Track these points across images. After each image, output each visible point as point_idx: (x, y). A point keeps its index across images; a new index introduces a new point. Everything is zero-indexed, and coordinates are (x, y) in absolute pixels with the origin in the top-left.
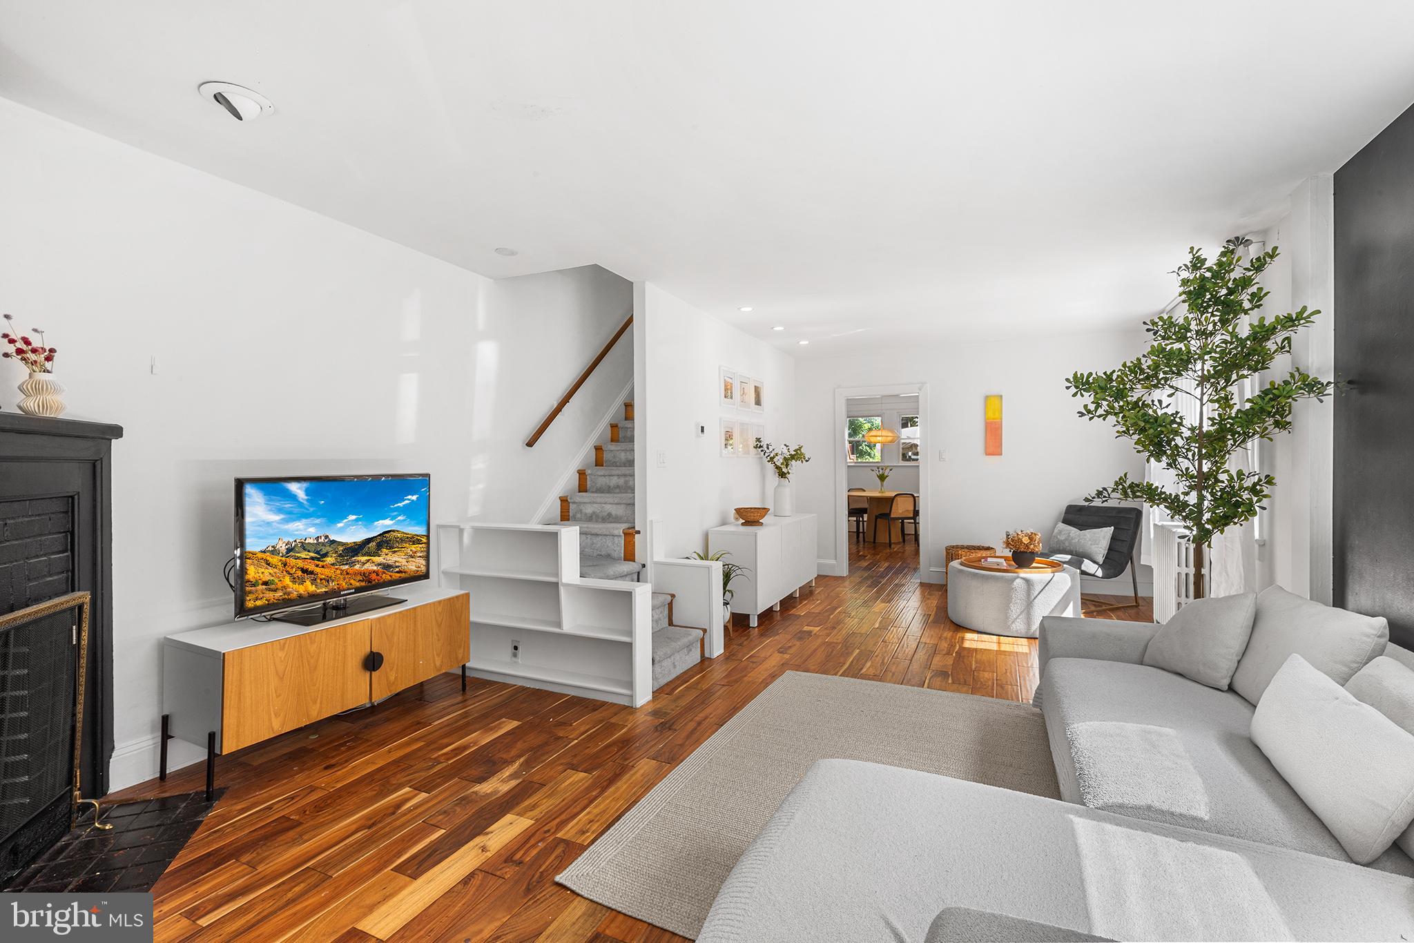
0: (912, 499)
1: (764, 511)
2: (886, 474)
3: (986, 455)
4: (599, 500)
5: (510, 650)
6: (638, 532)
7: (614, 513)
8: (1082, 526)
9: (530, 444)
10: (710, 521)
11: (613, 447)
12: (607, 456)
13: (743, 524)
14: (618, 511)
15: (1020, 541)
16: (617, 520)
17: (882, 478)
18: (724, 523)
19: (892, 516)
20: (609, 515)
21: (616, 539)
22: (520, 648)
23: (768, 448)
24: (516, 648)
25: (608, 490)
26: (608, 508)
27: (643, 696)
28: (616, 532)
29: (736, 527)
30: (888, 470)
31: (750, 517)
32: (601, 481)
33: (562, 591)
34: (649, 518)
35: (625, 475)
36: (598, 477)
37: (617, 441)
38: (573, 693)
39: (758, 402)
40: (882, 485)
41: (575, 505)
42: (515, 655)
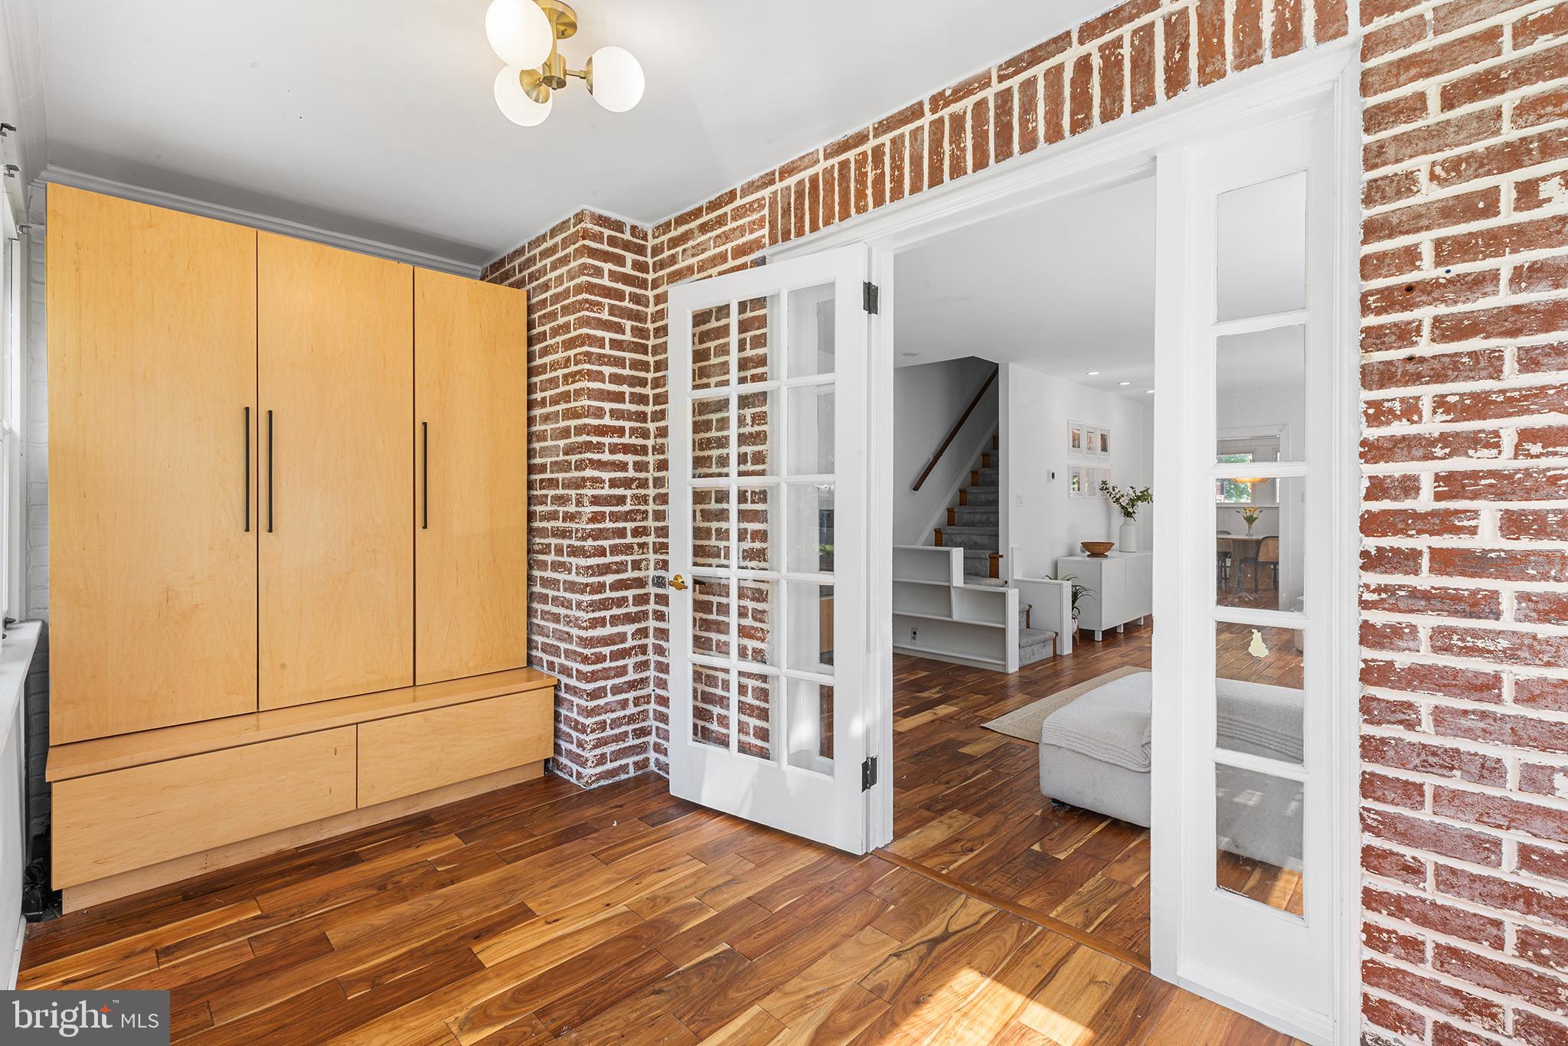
1: (1109, 546)
2: (1255, 516)
4: (967, 532)
5: (910, 634)
6: (1002, 556)
7: (979, 542)
9: (916, 489)
10: (1059, 552)
11: (974, 490)
12: (970, 497)
13: (1088, 556)
14: (985, 540)
16: (982, 547)
17: (1250, 520)
18: (1071, 554)
19: (1259, 560)
20: (976, 543)
21: (983, 561)
22: (918, 633)
23: (1114, 490)
24: (915, 633)
25: (973, 524)
26: (975, 538)
27: (1013, 667)
28: (984, 556)
29: (1083, 557)
30: (1257, 512)
31: (1096, 550)
32: (967, 518)
33: (953, 592)
34: (1011, 546)
35: (988, 513)
36: (964, 514)
37: (977, 485)
38: (960, 663)
39: (1104, 449)
40: (1250, 527)
41: (947, 536)
42: (914, 638)
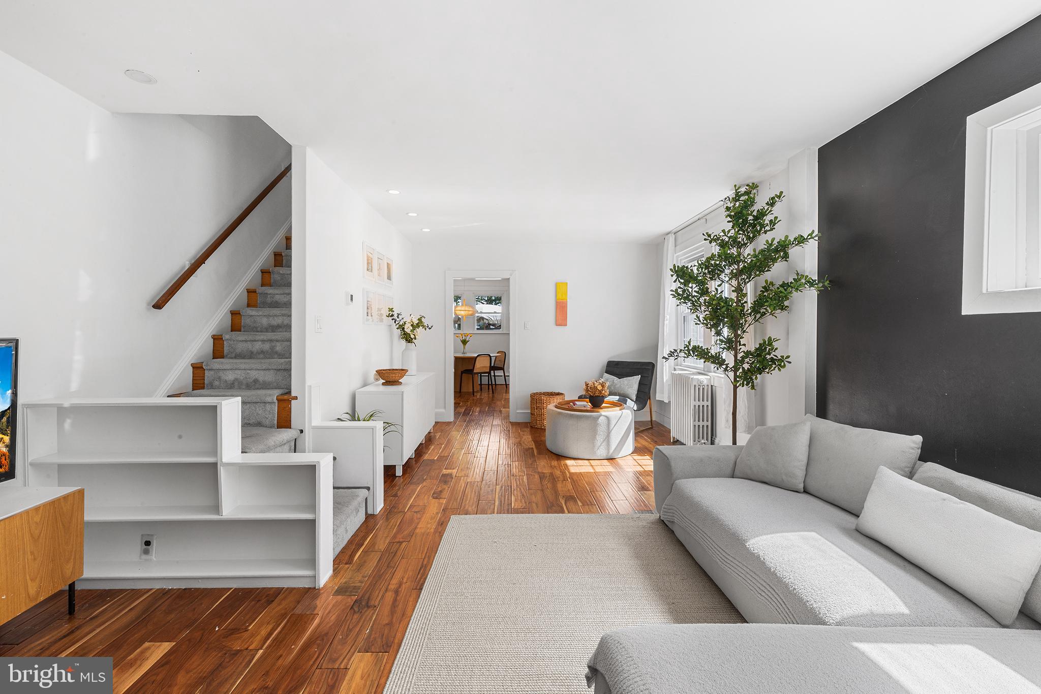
0: (489, 358)
1: (403, 372)
2: (467, 340)
3: (557, 325)
4: (243, 366)
5: (139, 546)
6: (296, 398)
7: (261, 379)
8: (620, 376)
9: (159, 305)
10: (355, 383)
11: (252, 312)
12: (245, 321)
13: (383, 384)
14: (269, 377)
15: (596, 388)
16: (266, 386)
17: (464, 342)
18: (365, 385)
19: (475, 371)
20: (256, 381)
21: (268, 407)
22: (154, 544)
23: (398, 317)
24: (148, 543)
25: (250, 355)
26: (254, 374)
27: (325, 573)
28: (269, 399)
29: (378, 387)
30: (469, 337)
31: (390, 377)
32: (241, 347)
33: (223, 473)
34: (308, 383)
35: (271, 341)
36: (238, 342)
37: (255, 306)
38: (234, 585)
39: (389, 278)
40: (464, 348)
41: (212, 373)
42: (146, 552)
